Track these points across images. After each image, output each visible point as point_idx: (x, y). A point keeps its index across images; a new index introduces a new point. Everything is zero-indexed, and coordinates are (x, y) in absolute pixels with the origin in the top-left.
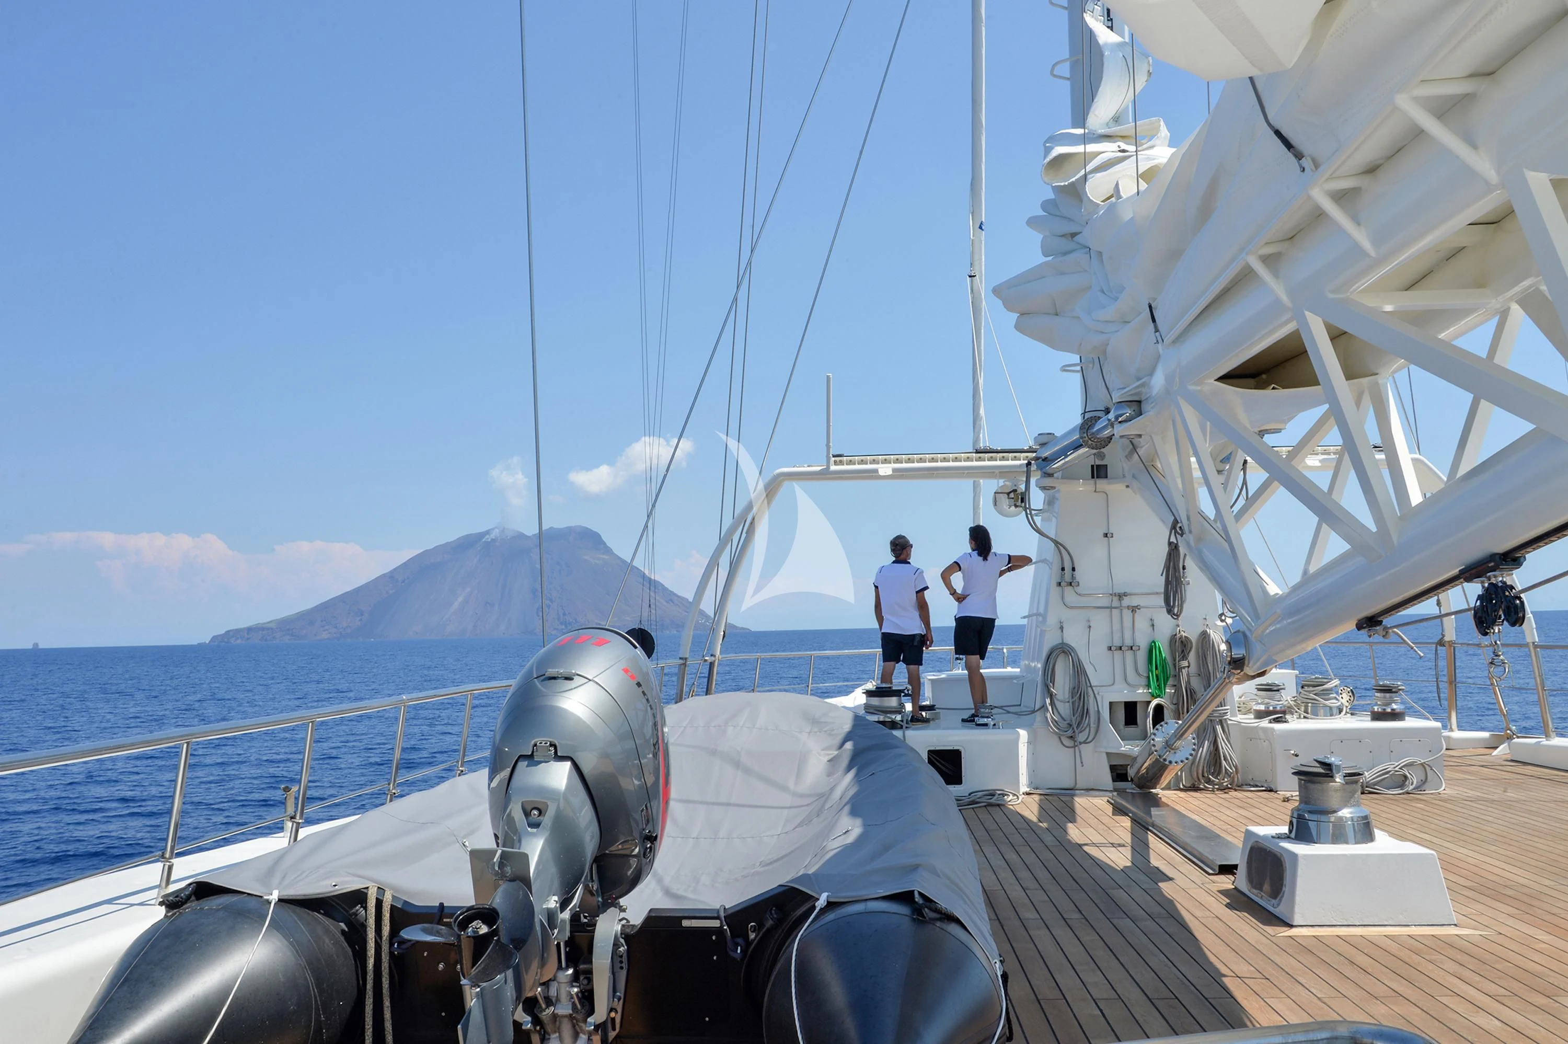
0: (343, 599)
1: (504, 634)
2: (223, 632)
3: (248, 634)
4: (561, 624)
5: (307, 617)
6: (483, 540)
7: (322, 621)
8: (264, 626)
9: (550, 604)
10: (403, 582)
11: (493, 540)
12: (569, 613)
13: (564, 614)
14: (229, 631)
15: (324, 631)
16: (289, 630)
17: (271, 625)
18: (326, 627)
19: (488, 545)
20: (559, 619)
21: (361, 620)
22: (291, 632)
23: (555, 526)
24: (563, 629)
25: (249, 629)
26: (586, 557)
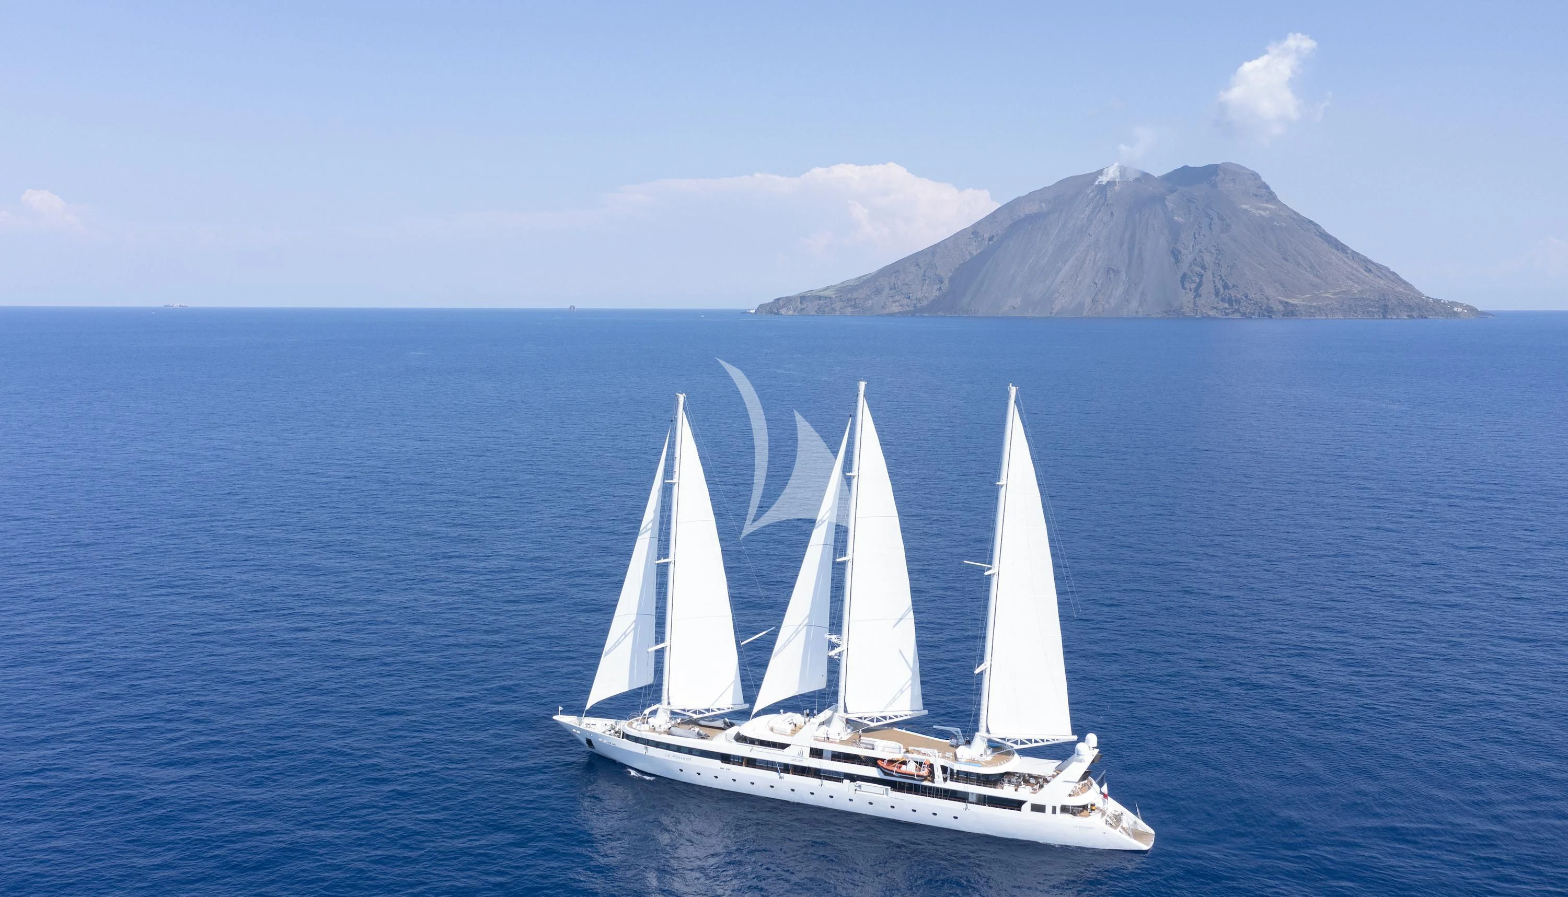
0: (915, 259)
1: (1137, 312)
2: (772, 300)
3: (801, 303)
4: (1223, 300)
5: (873, 283)
6: (1097, 183)
7: (890, 289)
8: (822, 293)
9: (1203, 272)
10: (991, 239)
11: (1111, 183)
12: (1234, 286)
13: (1226, 287)
14: (778, 300)
15: (894, 302)
16: (849, 300)
17: (827, 293)
18: (897, 298)
19: (1103, 189)
20: (1217, 294)
21: (940, 289)
22: (853, 303)
23: (1192, 165)
24: (1226, 308)
25: (803, 298)
26: (1244, 207)
